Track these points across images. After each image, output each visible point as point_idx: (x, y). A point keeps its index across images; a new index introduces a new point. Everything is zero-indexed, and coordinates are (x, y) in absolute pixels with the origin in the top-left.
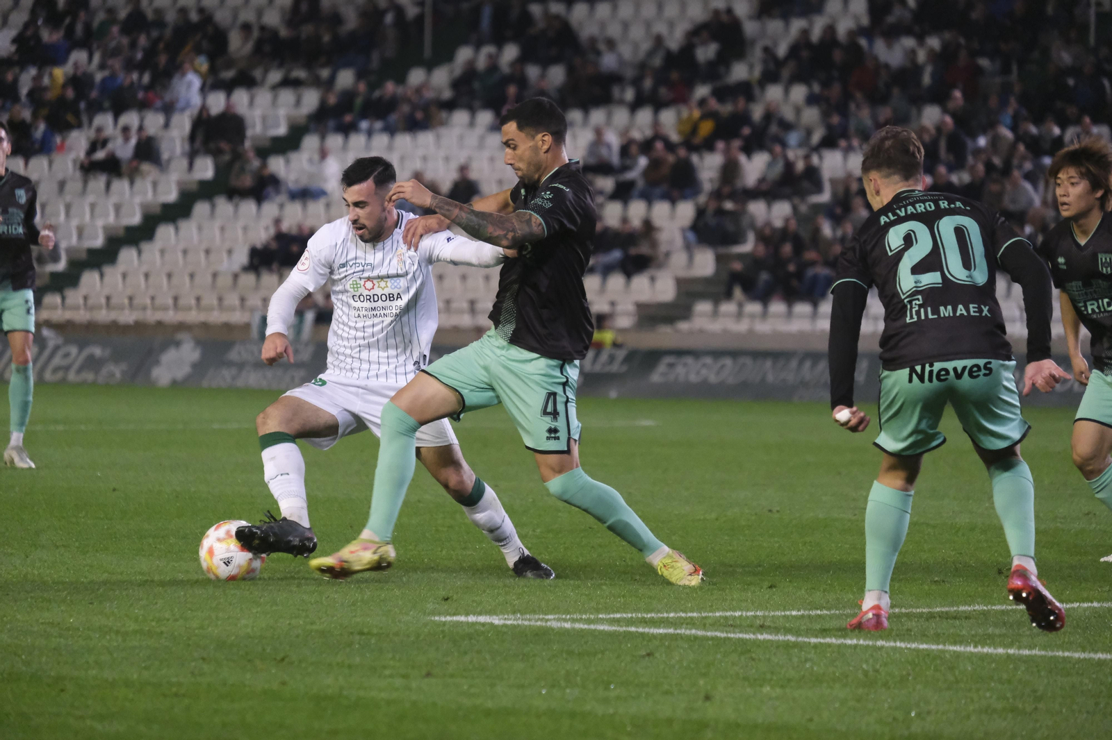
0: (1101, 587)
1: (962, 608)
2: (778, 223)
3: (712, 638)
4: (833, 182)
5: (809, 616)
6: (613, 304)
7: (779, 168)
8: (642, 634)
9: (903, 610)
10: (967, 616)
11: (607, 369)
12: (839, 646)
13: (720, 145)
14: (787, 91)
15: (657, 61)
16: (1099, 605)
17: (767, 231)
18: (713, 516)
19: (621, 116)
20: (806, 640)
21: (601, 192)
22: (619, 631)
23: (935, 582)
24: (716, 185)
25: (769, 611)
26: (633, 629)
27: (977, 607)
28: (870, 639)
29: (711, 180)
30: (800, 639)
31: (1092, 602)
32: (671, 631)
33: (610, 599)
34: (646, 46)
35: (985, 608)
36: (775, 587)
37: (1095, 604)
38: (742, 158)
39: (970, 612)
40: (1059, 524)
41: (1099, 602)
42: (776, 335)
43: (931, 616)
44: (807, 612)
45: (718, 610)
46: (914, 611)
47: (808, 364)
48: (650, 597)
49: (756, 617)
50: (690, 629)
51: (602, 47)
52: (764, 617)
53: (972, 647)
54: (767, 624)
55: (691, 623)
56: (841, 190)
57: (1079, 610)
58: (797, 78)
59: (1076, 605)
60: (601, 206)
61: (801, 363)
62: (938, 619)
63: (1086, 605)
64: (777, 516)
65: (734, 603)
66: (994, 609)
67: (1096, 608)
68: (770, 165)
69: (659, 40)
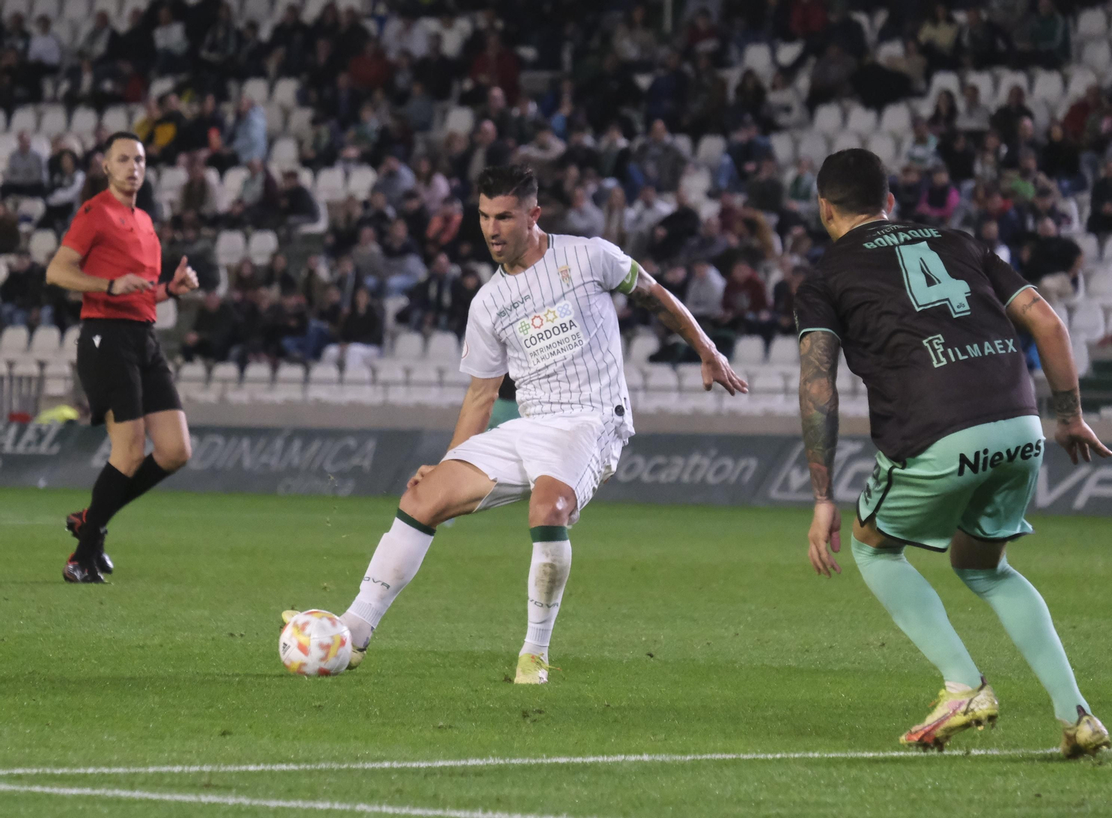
0: (654, 735)
1: (472, 762)
2: (261, 260)
3: (140, 801)
4: (331, 206)
5: (271, 772)
6: (42, 365)
7: (257, 188)
8: (49, 796)
9: (395, 765)
10: (479, 772)
11: (32, 450)
12: (307, 811)
13: (183, 158)
14: (271, 89)
15: (100, 48)
16: (651, 758)
17: (247, 271)
18: (157, 641)
19: (54, 118)
20: (263, 803)
21: (27, 219)
22: (19, 792)
23: (440, 727)
24: (178, 209)
25: (219, 766)
26: (37, 789)
27: (491, 761)
28: (347, 802)
29: (171, 204)
30: (255, 802)
31: (641, 754)
32: (87, 791)
33: (11, 749)
34: (87, 27)
35: (502, 762)
36: (230, 733)
37: (646, 758)
38: (212, 176)
39: (482, 766)
40: (606, 653)
41: (650, 754)
42: (256, 406)
43: (430, 772)
44: (268, 768)
45: (153, 764)
46: (409, 765)
47: (297, 444)
48: (63, 747)
49: (201, 773)
50: (113, 789)
51: (32, 28)
52: (211, 774)
53: (480, 811)
54: (213, 782)
55: (115, 781)
56: (341, 216)
57: (625, 765)
58: (286, 71)
59: (620, 758)
60: (29, 236)
61: (288, 442)
62: (438, 776)
63: (633, 758)
64: (239, 641)
65: (174, 755)
66: (513, 764)
67: (646, 762)
68: (247, 183)
69: (103, 19)
